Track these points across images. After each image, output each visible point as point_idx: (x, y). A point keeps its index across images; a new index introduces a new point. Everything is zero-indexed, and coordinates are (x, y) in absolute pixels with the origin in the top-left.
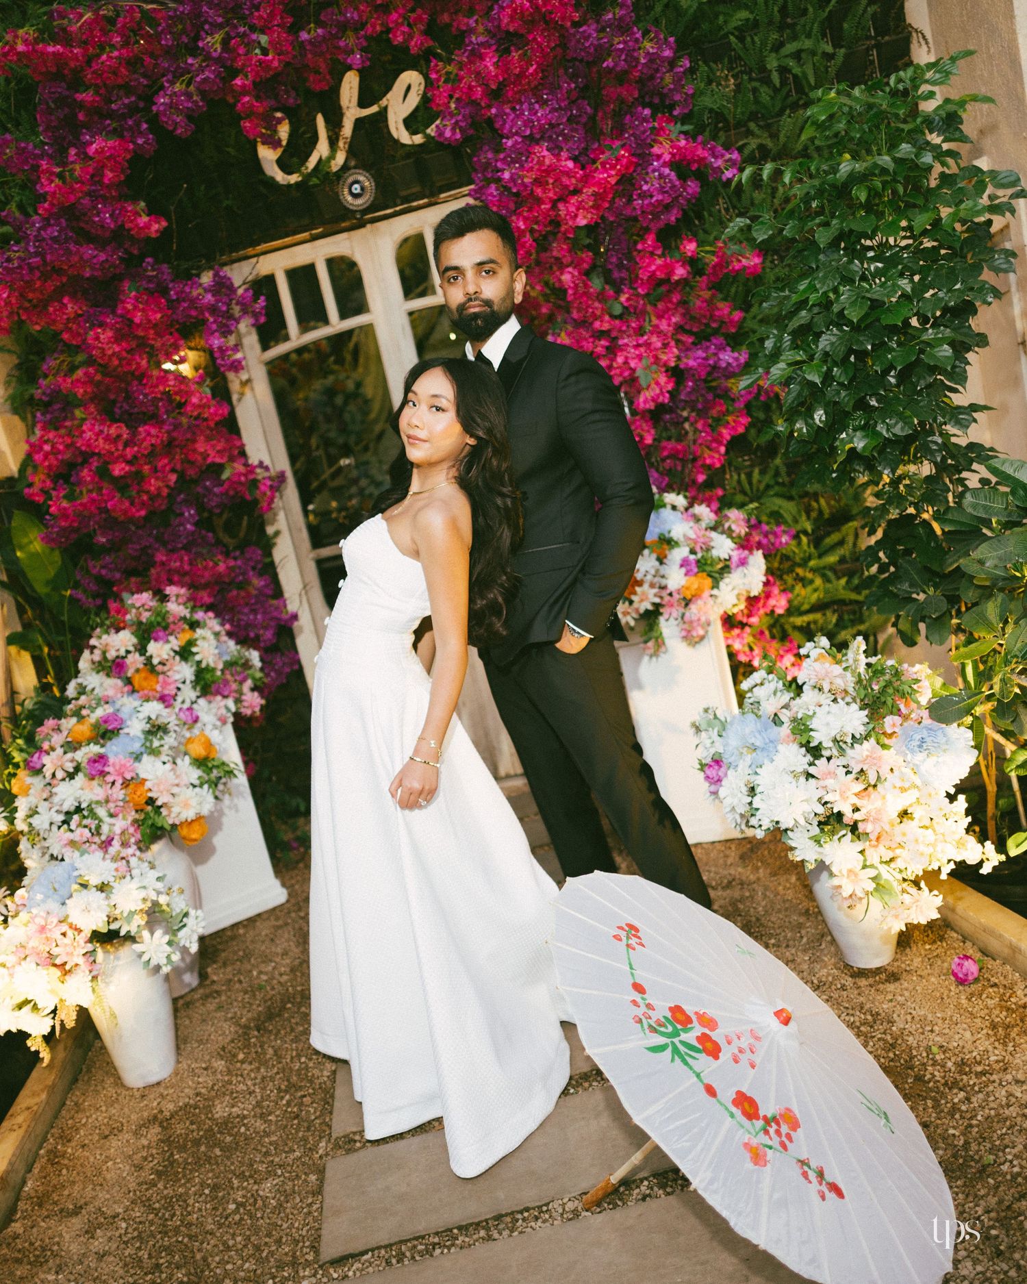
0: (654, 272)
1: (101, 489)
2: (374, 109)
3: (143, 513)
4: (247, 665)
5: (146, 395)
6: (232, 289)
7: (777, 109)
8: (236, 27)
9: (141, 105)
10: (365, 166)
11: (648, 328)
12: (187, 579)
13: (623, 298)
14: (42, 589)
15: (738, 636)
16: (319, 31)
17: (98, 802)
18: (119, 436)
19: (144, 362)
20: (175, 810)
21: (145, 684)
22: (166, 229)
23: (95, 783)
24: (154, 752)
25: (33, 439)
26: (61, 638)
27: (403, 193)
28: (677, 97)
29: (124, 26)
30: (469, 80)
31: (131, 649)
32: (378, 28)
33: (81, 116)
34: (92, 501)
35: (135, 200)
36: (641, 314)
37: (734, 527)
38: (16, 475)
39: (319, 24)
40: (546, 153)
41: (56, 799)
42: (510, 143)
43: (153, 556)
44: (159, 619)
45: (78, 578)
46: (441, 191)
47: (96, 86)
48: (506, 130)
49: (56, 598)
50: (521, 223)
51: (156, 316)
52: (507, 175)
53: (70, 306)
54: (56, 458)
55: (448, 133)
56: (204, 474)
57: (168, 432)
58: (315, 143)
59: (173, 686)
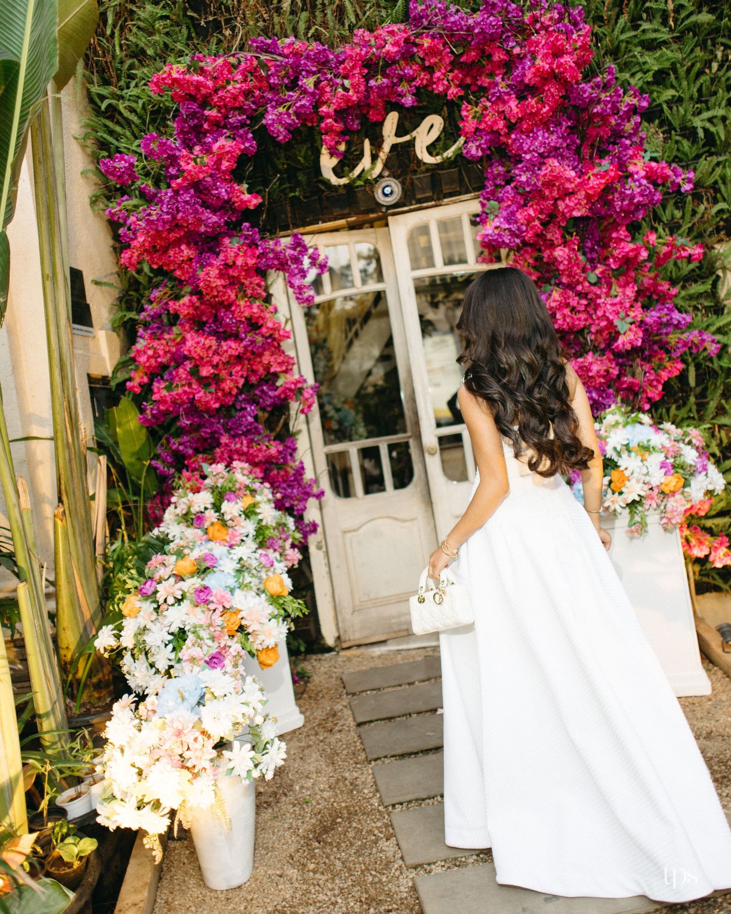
0: (627, 253)
1: (191, 384)
2: (407, 138)
3: (217, 405)
4: (285, 527)
5: (231, 319)
6: (305, 248)
7: (693, 155)
8: (326, 74)
9: (248, 122)
10: (396, 177)
11: (614, 292)
12: (244, 457)
13: (597, 271)
14: (127, 459)
16: (385, 80)
17: (201, 626)
18: (210, 347)
19: (233, 296)
20: (261, 638)
21: (217, 534)
22: (260, 204)
23: (199, 609)
24: (242, 586)
25: (139, 346)
27: (419, 196)
29: (245, 69)
30: (493, 116)
32: (425, 82)
33: (206, 126)
34: (185, 392)
35: (240, 183)
37: (694, 440)
38: (110, 375)
39: (385, 75)
40: (557, 164)
41: (166, 621)
43: (218, 439)
44: (230, 485)
45: (158, 452)
46: (445, 197)
47: (219, 106)
48: (525, 148)
49: (138, 466)
50: (532, 213)
51: (251, 262)
52: (524, 178)
53: (186, 252)
54: (156, 361)
55: (473, 152)
56: (262, 381)
57: (244, 346)
58: (361, 159)
59: (238, 538)
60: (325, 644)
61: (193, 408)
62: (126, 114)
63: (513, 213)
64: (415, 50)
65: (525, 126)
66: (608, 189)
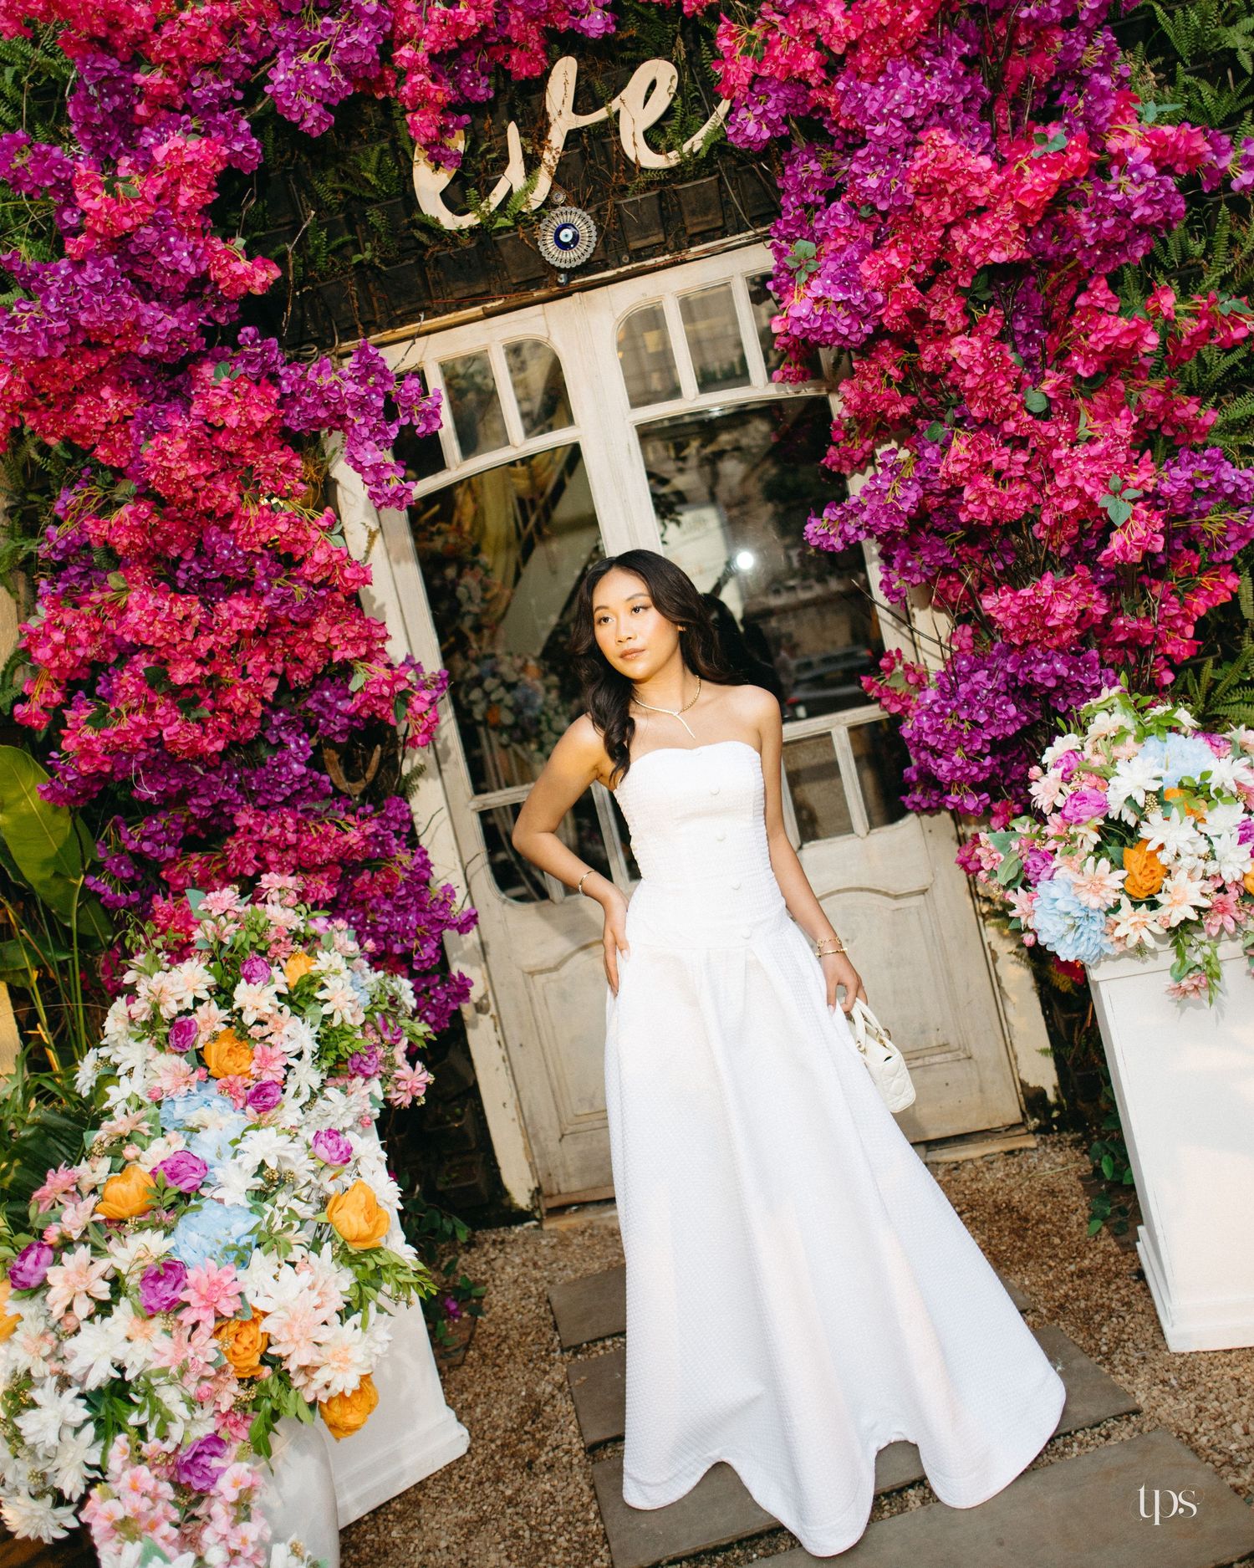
0: (1117, 338)
1: (150, 707)
2: (600, 115)
3: (219, 745)
5: (233, 550)
6: (386, 376)
9: (239, 96)
10: (581, 204)
12: (291, 856)
13: (1046, 386)
14: (34, 875)
17: (162, 1372)
18: (187, 617)
19: (233, 497)
20: (321, 1375)
21: (228, 1063)
22: (276, 281)
23: (156, 1326)
25: (34, 623)
26: (64, 957)
27: (636, 244)
31: (205, 995)
33: (141, 110)
34: (137, 727)
35: (227, 235)
36: (1073, 411)
40: (948, 142)
43: (232, 816)
44: (254, 938)
45: (100, 857)
46: (691, 244)
47: (168, 62)
48: (872, 108)
49: (59, 889)
50: (895, 260)
51: (261, 417)
52: (872, 182)
53: (113, 402)
54: (73, 654)
55: (751, 129)
56: (318, 680)
57: (269, 609)
58: (503, 169)
59: (280, 1064)
60: (511, 1205)
61: (164, 761)
63: (851, 265)
65: (865, 61)
66: (1064, 194)
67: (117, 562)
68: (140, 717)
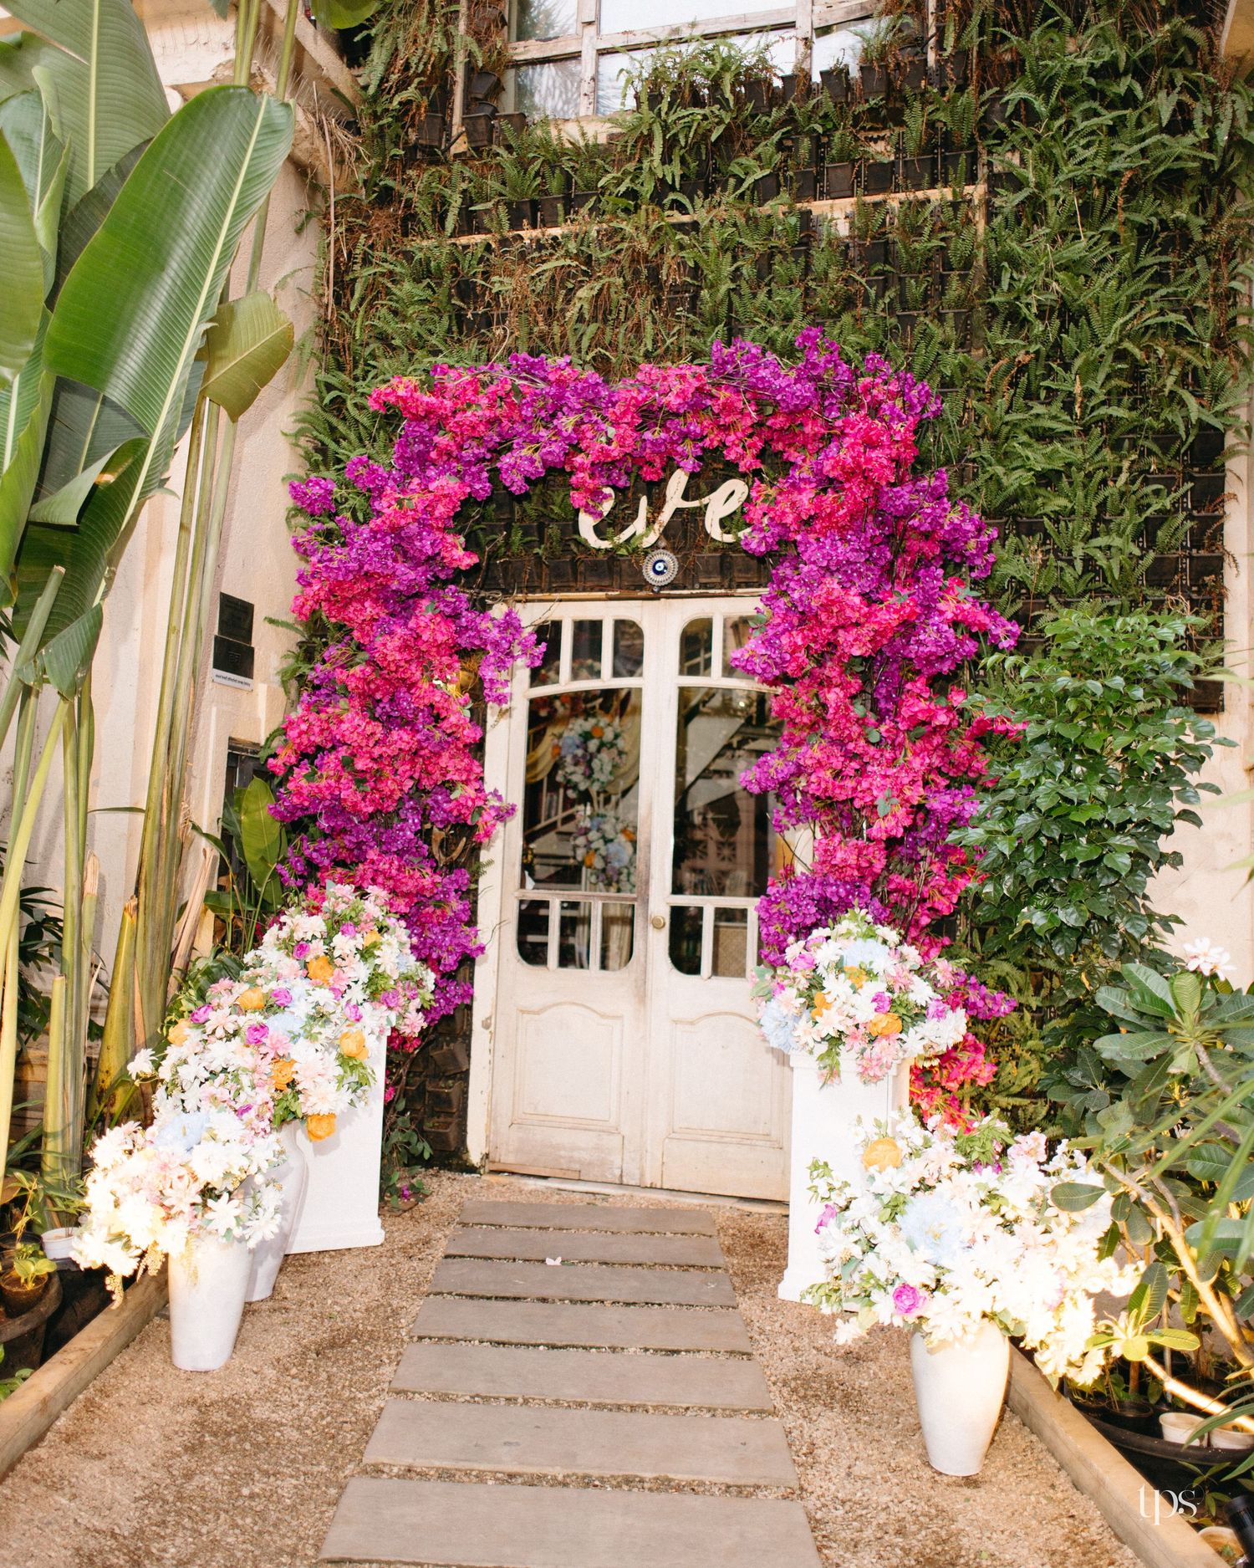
1: (340, 777)
2: (695, 504)
3: (370, 809)
4: (420, 984)
5: (409, 703)
6: (519, 629)
7: (1080, 590)
8: (590, 415)
9: (488, 456)
10: (674, 550)
11: (901, 760)
12: (390, 883)
13: (883, 728)
14: (250, 856)
15: (928, 1095)
16: (663, 435)
17: (245, 1070)
18: (373, 734)
19: (418, 674)
20: (312, 1100)
21: (319, 972)
22: (476, 564)
23: (248, 1051)
24: (311, 1037)
25: (294, 716)
27: (703, 580)
28: (978, 562)
29: (494, 393)
30: (785, 506)
31: (319, 935)
32: (715, 444)
33: (433, 455)
34: (329, 786)
35: (456, 534)
36: (897, 747)
37: (939, 977)
38: (262, 743)
39: (664, 429)
40: (836, 586)
41: (208, 1056)
42: (807, 569)
43: (366, 852)
44: (353, 914)
45: (288, 855)
46: (739, 586)
47: (454, 433)
49: (261, 868)
50: (800, 640)
51: (443, 637)
52: (798, 594)
53: (370, 609)
54: (308, 738)
55: (756, 545)
56: (436, 788)
57: (419, 741)
58: (634, 519)
59: (344, 984)
60: (466, 1160)
61: (337, 809)
62: (353, 412)
64: (709, 403)
65: (818, 528)
67: (347, 694)
68: (332, 782)
